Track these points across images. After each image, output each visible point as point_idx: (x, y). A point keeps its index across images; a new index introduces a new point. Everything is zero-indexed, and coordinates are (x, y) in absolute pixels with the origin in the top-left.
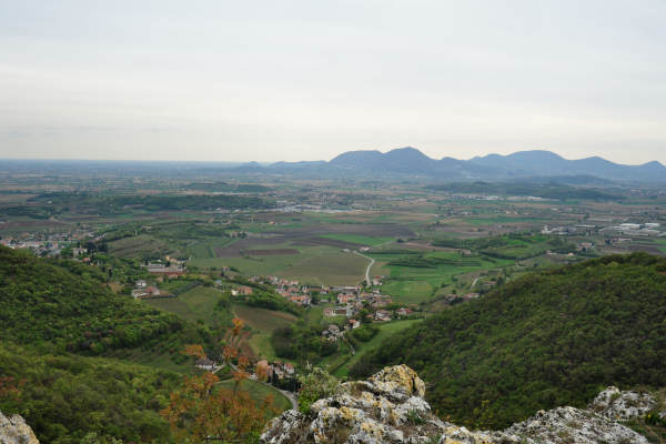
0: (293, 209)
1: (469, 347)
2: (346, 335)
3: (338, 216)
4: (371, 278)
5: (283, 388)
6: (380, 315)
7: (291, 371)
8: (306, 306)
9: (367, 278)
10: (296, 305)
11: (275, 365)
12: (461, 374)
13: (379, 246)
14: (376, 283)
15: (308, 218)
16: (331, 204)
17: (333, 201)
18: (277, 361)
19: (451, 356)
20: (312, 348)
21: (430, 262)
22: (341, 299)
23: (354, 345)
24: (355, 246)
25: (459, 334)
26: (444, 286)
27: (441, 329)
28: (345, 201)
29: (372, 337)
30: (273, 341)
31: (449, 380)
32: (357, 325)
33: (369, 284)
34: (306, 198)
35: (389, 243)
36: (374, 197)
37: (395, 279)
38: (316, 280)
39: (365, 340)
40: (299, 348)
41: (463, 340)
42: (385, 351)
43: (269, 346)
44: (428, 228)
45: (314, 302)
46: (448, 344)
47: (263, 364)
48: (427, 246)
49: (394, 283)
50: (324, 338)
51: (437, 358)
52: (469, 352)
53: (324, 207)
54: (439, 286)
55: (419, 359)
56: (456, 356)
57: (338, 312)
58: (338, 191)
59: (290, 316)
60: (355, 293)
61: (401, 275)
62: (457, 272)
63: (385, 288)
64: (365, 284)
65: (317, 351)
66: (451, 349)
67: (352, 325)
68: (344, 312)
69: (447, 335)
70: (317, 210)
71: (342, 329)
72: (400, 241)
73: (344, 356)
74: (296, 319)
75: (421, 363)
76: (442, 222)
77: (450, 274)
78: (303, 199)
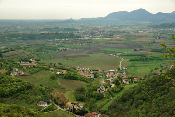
0: (88, 38)
1: (166, 94)
2: (108, 90)
3: (108, 40)
4: (122, 66)
5: (78, 114)
6: (124, 81)
7: (82, 107)
8: (91, 78)
9: (120, 66)
10: (87, 78)
11: (75, 104)
12: (161, 106)
13: (126, 53)
14: (124, 68)
15: (95, 41)
16: (105, 35)
17: (106, 34)
18: (76, 102)
19: (157, 98)
20: (92, 96)
21: (150, 59)
22: (107, 76)
23: (112, 95)
24: (115, 53)
25: (160, 87)
26: (156, 69)
27: (152, 85)
28: (111, 34)
29: (120, 91)
30: (75, 93)
31: (155, 109)
32: (113, 86)
33: (121, 69)
34: (94, 33)
35: (131, 51)
36: (124, 32)
37: (133, 66)
38: (97, 68)
39: (117, 92)
40: (87, 96)
41: (163, 90)
42: (125, 96)
43: (73, 96)
44: (149, 44)
45: (95, 77)
46: (155, 92)
47: (69, 104)
48: (149, 52)
49: (132, 68)
50: (98, 92)
51: (150, 99)
52: (165, 95)
53: (102, 37)
54: (154, 69)
55: (141, 100)
56: (159, 98)
57: (106, 81)
58: (108, 30)
59: (84, 83)
60: (114, 73)
61: (136, 65)
62: (162, 63)
63: (128, 71)
64: (119, 69)
65: (94, 98)
66: (157, 94)
67: (111, 86)
68: (109, 81)
69: (155, 88)
70: (99, 38)
71: (106, 88)
72: (135, 50)
73: (107, 100)
74: (86, 84)
75: (142, 101)
76: (156, 41)
77: (159, 64)
78: (92, 34)
